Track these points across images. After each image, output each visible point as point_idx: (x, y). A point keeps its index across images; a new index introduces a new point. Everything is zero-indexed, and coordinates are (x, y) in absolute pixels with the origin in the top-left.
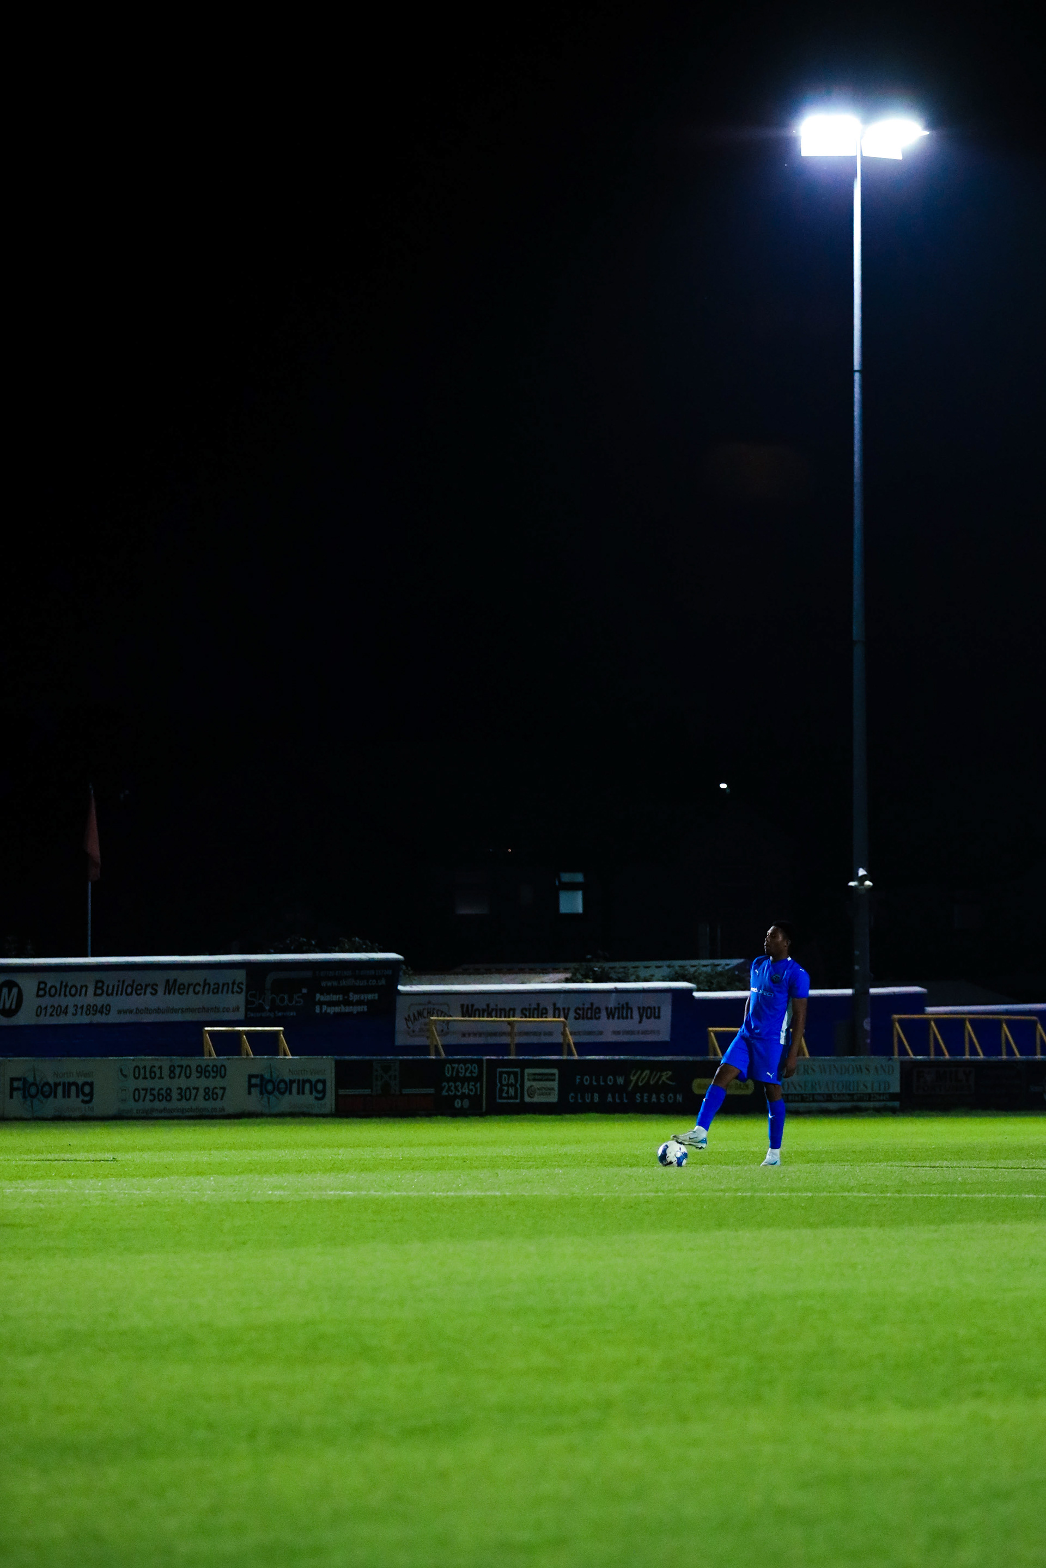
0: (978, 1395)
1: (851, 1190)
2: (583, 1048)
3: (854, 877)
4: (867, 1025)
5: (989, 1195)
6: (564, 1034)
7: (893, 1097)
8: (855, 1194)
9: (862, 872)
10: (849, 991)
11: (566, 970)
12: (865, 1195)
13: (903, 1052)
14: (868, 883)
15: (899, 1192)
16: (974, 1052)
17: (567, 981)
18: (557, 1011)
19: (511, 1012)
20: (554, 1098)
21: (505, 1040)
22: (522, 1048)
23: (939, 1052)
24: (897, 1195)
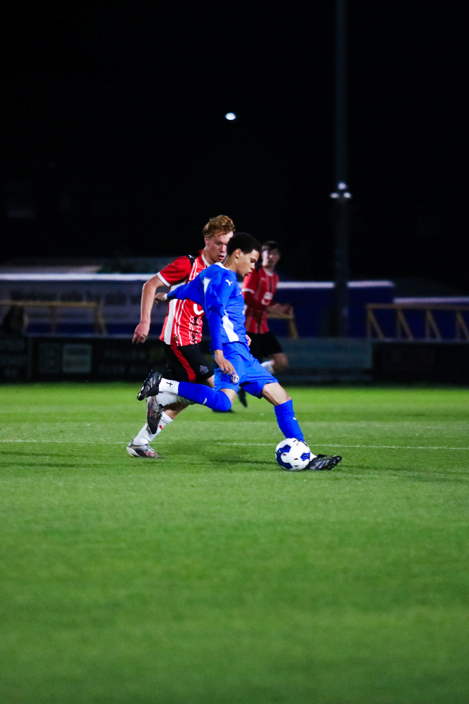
0: (424, 602)
1: (327, 441)
2: (112, 328)
3: (336, 189)
4: (345, 312)
5: (441, 447)
6: (96, 316)
7: (366, 372)
8: (331, 445)
9: (342, 186)
10: (329, 285)
11: (97, 264)
12: (339, 446)
13: (374, 334)
14: (347, 195)
15: (366, 444)
16: (433, 335)
17: (100, 272)
18: (90, 297)
19: (51, 298)
20: (87, 369)
21: (47, 321)
22: (62, 328)
23: (404, 335)
24: (364, 446)
